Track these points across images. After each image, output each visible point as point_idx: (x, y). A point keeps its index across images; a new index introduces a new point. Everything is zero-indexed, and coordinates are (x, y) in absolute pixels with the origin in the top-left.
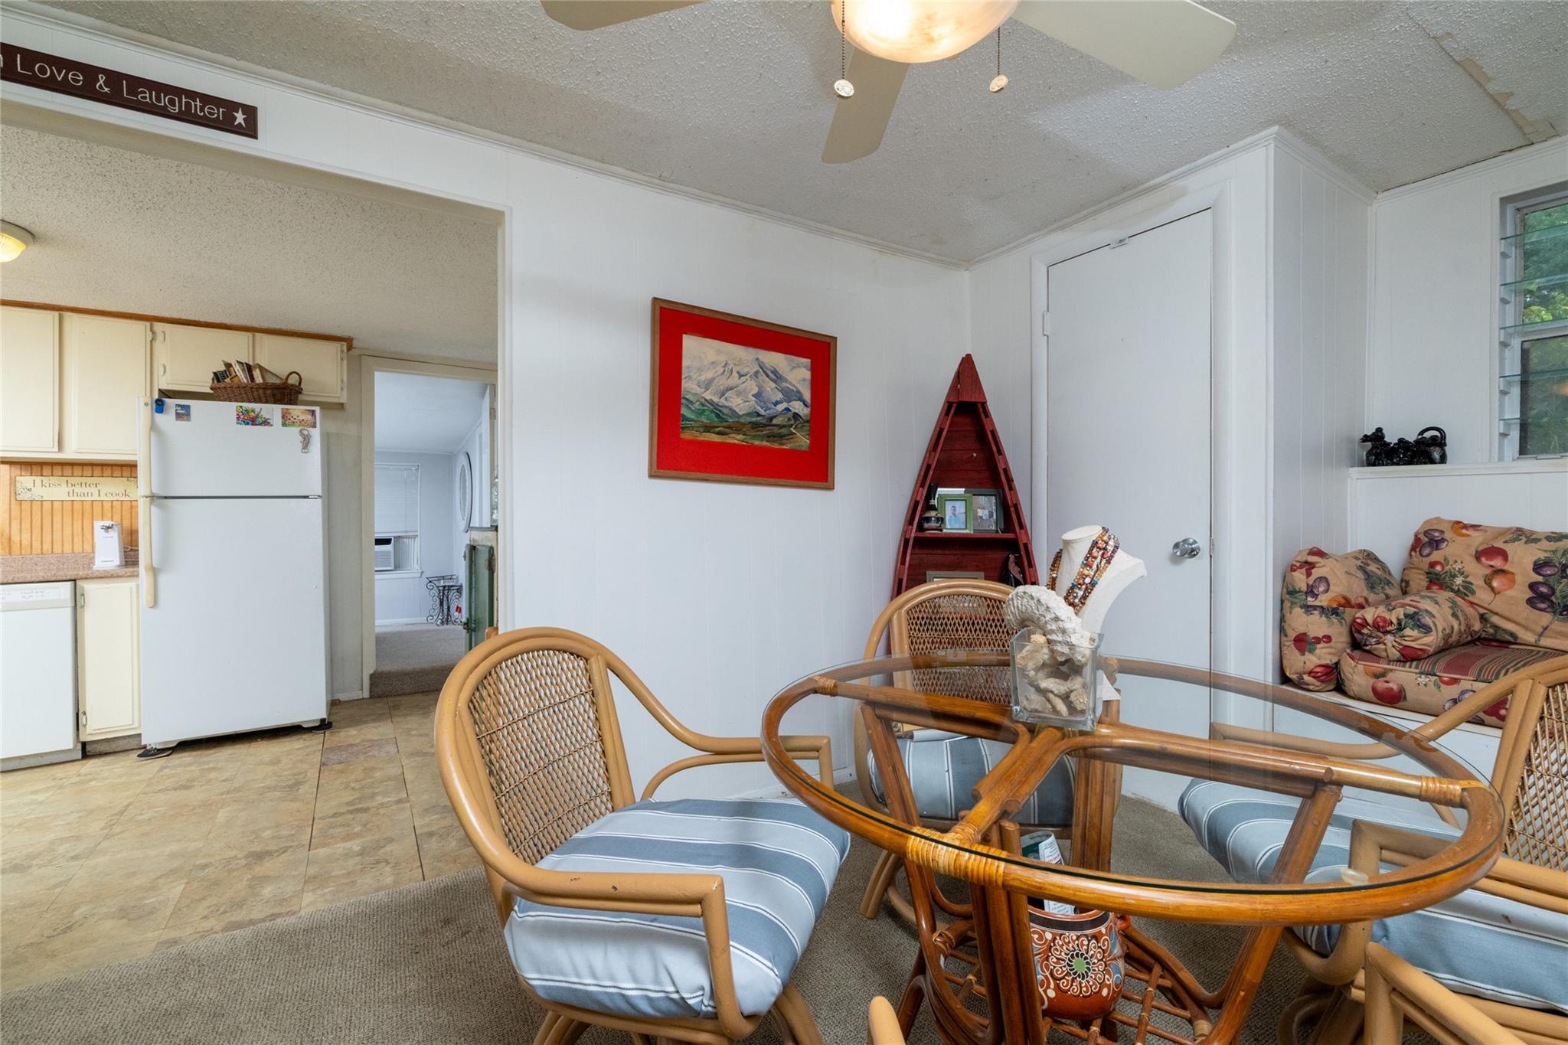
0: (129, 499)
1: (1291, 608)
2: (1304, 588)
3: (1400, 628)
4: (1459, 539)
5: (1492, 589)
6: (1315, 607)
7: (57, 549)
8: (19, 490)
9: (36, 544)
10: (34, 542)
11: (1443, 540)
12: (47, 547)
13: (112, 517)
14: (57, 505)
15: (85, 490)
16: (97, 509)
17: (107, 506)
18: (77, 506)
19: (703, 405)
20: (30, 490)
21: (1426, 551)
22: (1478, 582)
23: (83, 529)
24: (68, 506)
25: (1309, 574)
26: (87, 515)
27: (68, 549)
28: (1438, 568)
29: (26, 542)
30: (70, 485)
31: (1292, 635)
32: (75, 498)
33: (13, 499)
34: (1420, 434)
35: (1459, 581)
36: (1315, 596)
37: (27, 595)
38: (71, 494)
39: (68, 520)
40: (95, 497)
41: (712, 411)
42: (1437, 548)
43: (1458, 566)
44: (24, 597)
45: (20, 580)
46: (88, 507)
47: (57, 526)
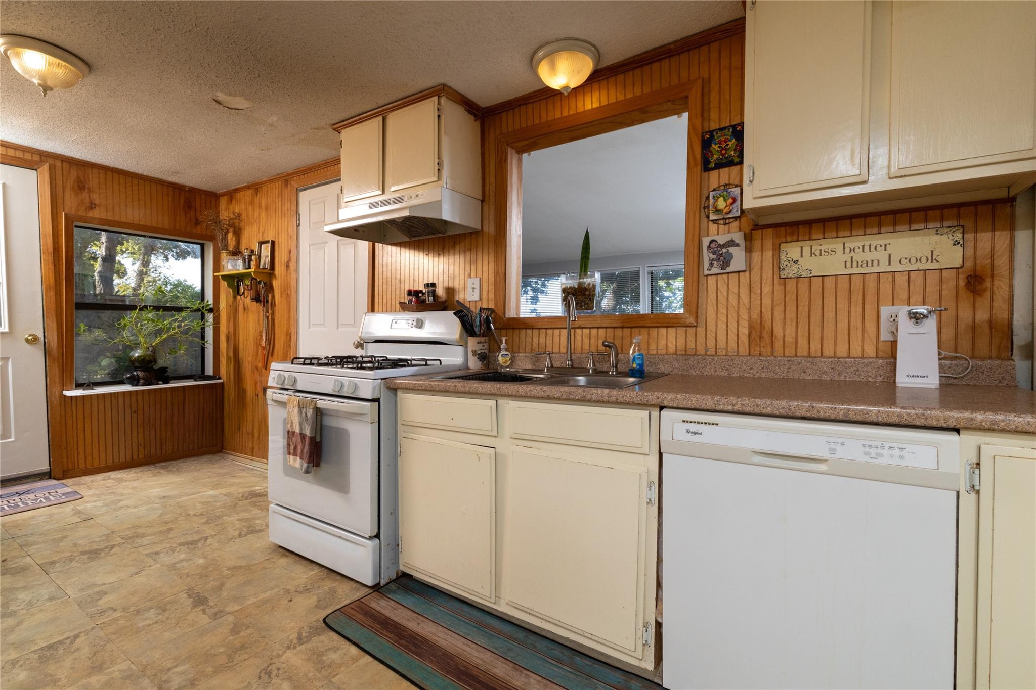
0: (935, 266)
7: (829, 351)
8: (784, 263)
9: (803, 342)
10: (799, 339)
12: (815, 346)
13: (909, 298)
14: (830, 283)
15: (869, 256)
16: (886, 287)
17: (901, 280)
18: (857, 282)
20: (796, 262)
23: (864, 319)
24: (843, 284)
26: (871, 297)
27: (842, 351)
29: (790, 339)
30: (847, 250)
32: (855, 270)
33: (776, 277)
37: (873, 451)
38: (849, 264)
39: (843, 304)
40: (884, 267)
44: (866, 454)
45: (859, 418)
46: (871, 283)
47: (829, 315)
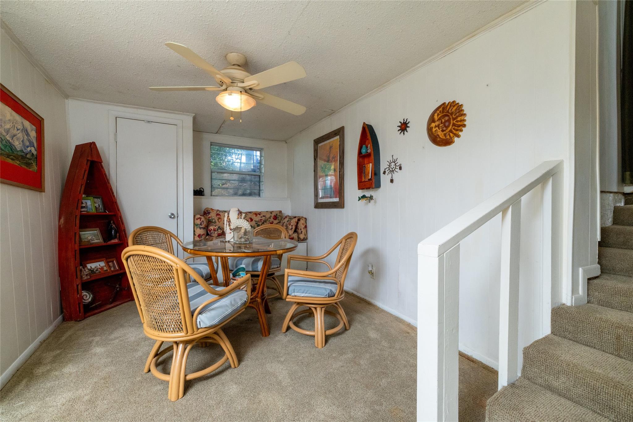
1: (197, 229)
2: (200, 224)
3: (218, 230)
4: (213, 212)
5: (219, 222)
6: (202, 228)
11: (210, 212)
19: (7, 143)
21: (208, 215)
22: (217, 221)
25: (200, 220)
28: (210, 218)
31: (197, 235)
34: (200, 189)
35: (214, 220)
36: (202, 225)
41: (9, 147)
42: (209, 214)
43: (213, 218)
